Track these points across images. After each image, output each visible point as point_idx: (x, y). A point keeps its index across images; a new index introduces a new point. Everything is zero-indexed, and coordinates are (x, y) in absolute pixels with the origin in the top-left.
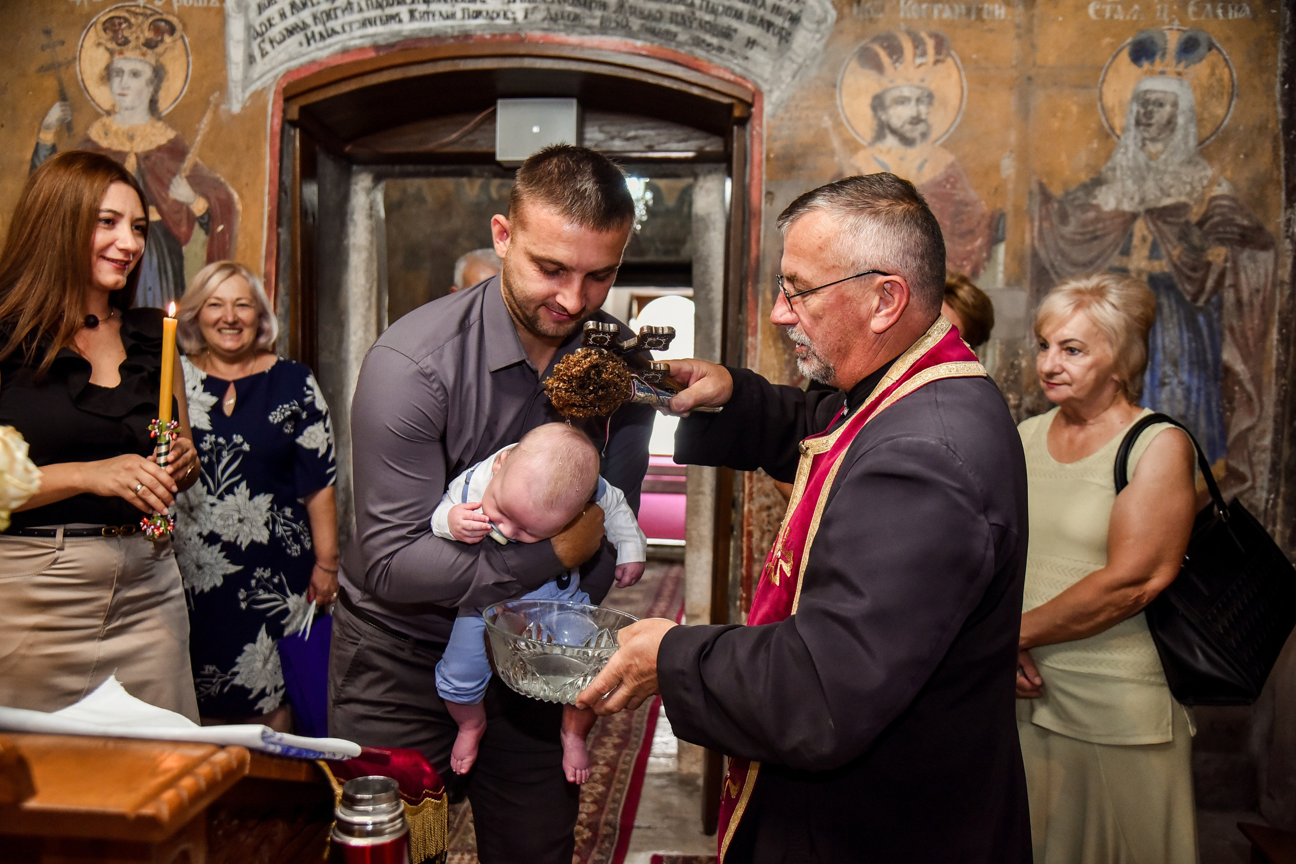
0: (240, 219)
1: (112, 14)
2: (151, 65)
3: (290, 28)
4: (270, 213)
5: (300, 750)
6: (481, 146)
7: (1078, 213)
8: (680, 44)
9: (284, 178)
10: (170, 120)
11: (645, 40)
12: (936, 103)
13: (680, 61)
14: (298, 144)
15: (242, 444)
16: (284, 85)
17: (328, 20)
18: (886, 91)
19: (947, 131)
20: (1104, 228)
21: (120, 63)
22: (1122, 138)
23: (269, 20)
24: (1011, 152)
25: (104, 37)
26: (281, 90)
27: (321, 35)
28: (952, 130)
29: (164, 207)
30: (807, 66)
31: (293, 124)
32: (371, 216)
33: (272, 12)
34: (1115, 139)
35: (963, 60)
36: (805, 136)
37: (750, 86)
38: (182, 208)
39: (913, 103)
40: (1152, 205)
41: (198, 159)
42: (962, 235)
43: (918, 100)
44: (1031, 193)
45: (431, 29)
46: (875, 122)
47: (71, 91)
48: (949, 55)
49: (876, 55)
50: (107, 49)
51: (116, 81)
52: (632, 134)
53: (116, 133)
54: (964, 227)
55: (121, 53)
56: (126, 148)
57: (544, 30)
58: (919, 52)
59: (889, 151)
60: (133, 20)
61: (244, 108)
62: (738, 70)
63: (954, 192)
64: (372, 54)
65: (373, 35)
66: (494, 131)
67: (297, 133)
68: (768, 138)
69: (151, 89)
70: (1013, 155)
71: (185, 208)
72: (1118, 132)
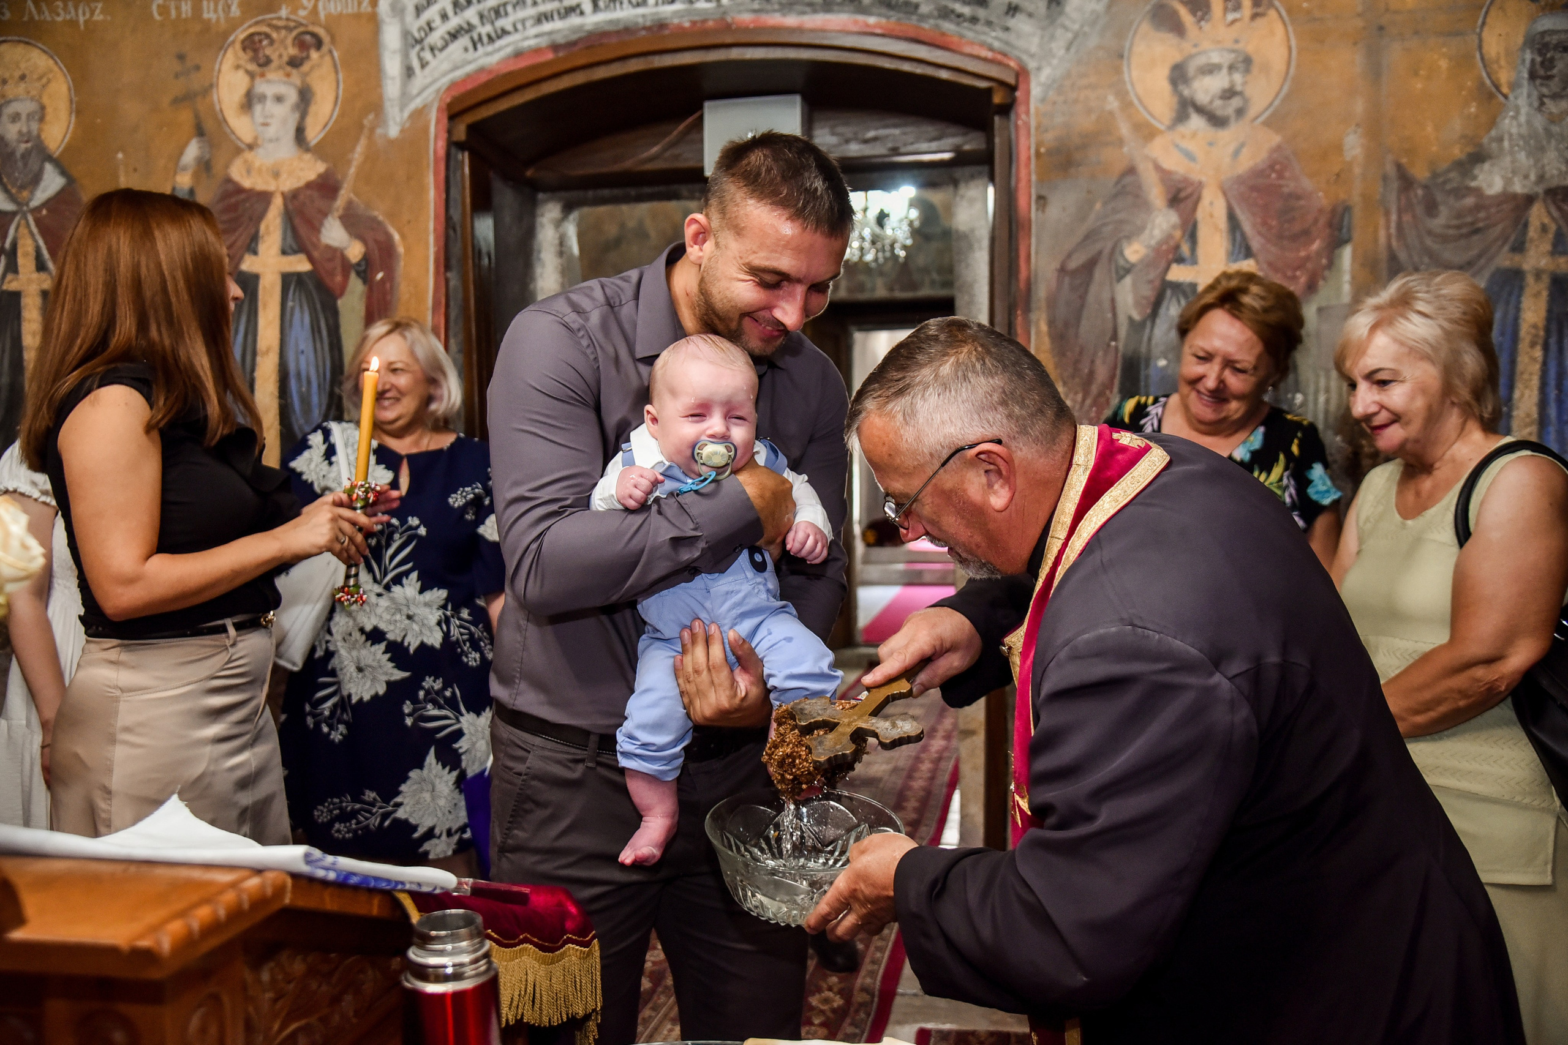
0: (402, 263)
1: (252, 30)
2: (295, 86)
3: (453, 31)
4: (437, 254)
5: (366, 878)
6: (686, 162)
7: (1451, 200)
8: (923, 18)
9: (452, 211)
10: (319, 151)
11: (879, 15)
12: (1255, 70)
13: (922, 38)
14: (467, 170)
15: (418, 527)
16: (448, 100)
17: (497, 18)
18: (1191, 57)
19: (1271, 104)
20: (1487, 218)
21: (261, 87)
22: (1511, 97)
23: (429, 24)
24: (1357, 125)
25: (244, 58)
26: (444, 106)
27: (489, 37)
28: (1277, 103)
29: (316, 254)
30: (1085, 34)
31: (461, 146)
32: (561, 254)
33: (432, 13)
34: (1501, 98)
35: (1289, 11)
36: (1085, 123)
37: (1012, 64)
38: (336, 254)
39: (1225, 71)
40: (1555, 183)
41: (352, 195)
42: (1294, 238)
43: (1231, 68)
44: (1385, 178)
45: (618, 21)
46: (1175, 100)
47: (209, 125)
48: (1271, 5)
49: (1175, 14)
50: (247, 72)
51: (258, 109)
52: (871, 134)
53: (260, 170)
54: (1297, 227)
55: (263, 75)
56: (271, 186)
57: (755, 11)
58: (1230, 5)
59: (1194, 135)
60: (274, 35)
61: (402, 131)
62: (997, 44)
63: (1281, 182)
64: (550, 56)
65: (550, 33)
66: (701, 141)
67: (465, 157)
68: (1038, 128)
69: (297, 115)
70: (1360, 130)
71: (338, 254)
72: (1505, 90)
